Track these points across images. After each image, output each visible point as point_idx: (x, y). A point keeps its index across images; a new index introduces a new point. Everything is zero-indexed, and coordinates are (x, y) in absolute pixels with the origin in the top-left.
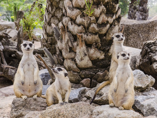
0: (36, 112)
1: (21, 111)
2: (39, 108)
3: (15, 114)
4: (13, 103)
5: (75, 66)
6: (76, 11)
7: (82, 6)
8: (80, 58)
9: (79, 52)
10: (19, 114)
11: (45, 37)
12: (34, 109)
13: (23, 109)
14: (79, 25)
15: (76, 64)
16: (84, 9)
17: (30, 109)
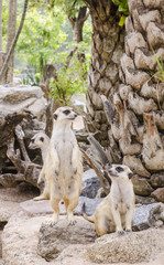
0: (79, 246)
1: (54, 245)
2: (83, 239)
3: (45, 249)
4: (42, 231)
5: (142, 168)
6: (142, 76)
7: (151, 67)
8: (149, 154)
9: (148, 144)
10: (51, 248)
11: (91, 111)
12: (76, 242)
13: (58, 241)
14: (147, 98)
15: (144, 164)
16: (154, 71)
17: (69, 241)
